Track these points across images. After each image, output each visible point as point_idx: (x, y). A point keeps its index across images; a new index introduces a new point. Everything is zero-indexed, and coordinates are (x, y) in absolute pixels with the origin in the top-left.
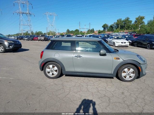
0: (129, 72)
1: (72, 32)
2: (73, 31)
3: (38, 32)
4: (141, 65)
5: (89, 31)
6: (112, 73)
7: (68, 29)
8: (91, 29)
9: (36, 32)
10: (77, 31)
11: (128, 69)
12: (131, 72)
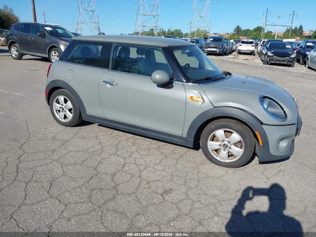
0: (227, 139)
1: (247, 33)
2: (248, 29)
3: (174, 30)
4: (263, 126)
5: (288, 31)
6: (185, 136)
7: (238, 26)
8: (296, 28)
9: (169, 30)
10: (259, 29)
11: (225, 131)
12: (233, 142)
